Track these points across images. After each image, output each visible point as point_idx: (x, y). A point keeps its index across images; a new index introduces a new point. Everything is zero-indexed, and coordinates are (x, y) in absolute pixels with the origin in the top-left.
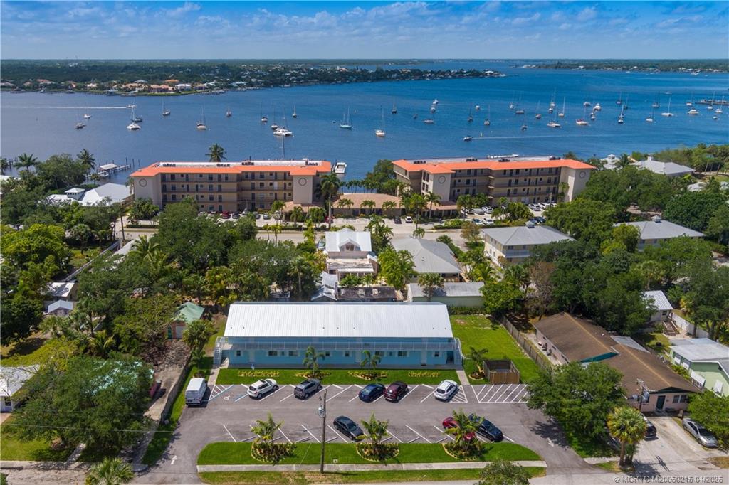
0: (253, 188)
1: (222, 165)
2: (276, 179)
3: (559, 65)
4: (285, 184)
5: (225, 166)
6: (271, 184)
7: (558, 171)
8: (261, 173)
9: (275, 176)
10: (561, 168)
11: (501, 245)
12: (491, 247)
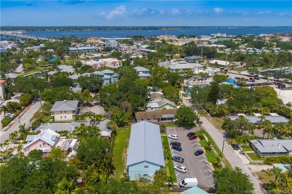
11: (71, 111)
12: (61, 115)
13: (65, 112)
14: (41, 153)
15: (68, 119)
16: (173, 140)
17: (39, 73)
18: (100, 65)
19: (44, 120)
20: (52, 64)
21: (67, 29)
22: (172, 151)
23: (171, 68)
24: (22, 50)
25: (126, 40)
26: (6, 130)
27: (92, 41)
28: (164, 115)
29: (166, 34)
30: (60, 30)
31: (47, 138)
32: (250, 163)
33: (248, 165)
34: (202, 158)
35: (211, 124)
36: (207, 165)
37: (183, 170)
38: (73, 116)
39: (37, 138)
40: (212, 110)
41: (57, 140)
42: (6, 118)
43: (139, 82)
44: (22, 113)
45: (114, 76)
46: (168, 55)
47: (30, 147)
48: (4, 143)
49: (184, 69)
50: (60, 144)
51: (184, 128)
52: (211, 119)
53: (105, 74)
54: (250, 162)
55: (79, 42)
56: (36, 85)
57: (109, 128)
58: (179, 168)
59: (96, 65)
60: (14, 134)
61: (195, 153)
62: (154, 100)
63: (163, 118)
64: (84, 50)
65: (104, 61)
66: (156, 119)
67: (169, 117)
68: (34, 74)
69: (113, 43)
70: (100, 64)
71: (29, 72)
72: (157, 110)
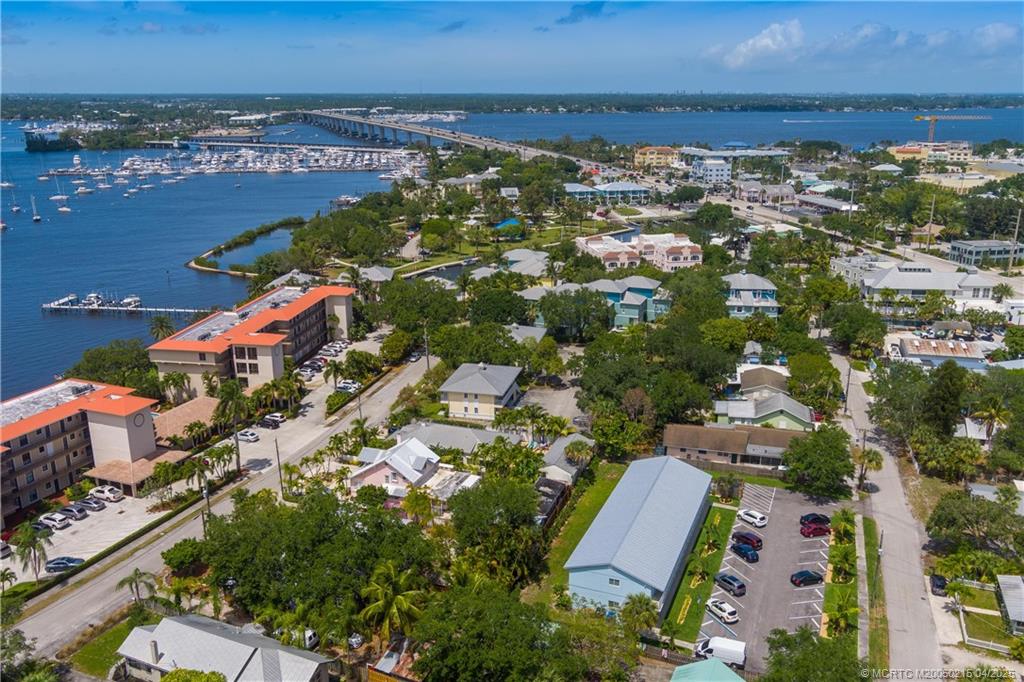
2: (48, 437)
4: (65, 440)
6: (42, 450)
8: (20, 438)
10: (324, 299)
11: (490, 396)
12: (466, 404)
13: (476, 396)
14: (382, 495)
15: (483, 418)
16: (748, 527)
17: (460, 265)
18: (627, 256)
19: (424, 411)
20: (503, 236)
21: (592, 106)
22: (730, 555)
23: (868, 283)
24: (433, 186)
25: (770, 157)
26: (330, 425)
27: (652, 158)
28: (757, 447)
29: (931, 135)
30: (569, 111)
31: (403, 462)
32: (960, 643)
33: (946, 649)
34: (811, 594)
35: (904, 500)
36: (810, 619)
37: (725, 615)
38: (496, 409)
39: (383, 456)
40: (926, 454)
41: (429, 469)
42: (340, 391)
43: (714, 327)
44: (378, 384)
45: (657, 297)
46: (893, 229)
47: (365, 477)
48: (312, 457)
49: (914, 292)
50: (433, 483)
51: (807, 497)
52: (917, 482)
53: (629, 289)
54: (961, 640)
55: (609, 160)
56: (426, 311)
57: (570, 461)
58: (716, 606)
59: (613, 257)
60: (341, 438)
61: (792, 576)
62: (752, 392)
63: (748, 456)
64: (611, 193)
65: (645, 243)
66: (726, 455)
67: (767, 455)
68: (446, 267)
69: (714, 171)
70: (626, 253)
71: (435, 259)
72: (738, 427)
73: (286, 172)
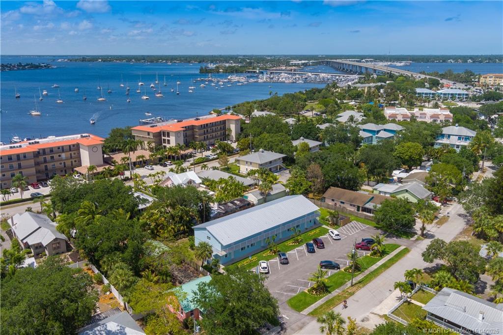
0: (45, 161)
1: (14, 147)
2: (63, 151)
3: (84, 59)
4: (71, 154)
5: (17, 147)
6: (60, 156)
7: (224, 122)
8: (50, 148)
9: (62, 149)
10: (225, 120)
12: (247, 167)
13: (251, 163)
16: (329, 238)
18: (402, 116)
19: (232, 169)
22: (301, 248)
28: (371, 204)
32: (384, 315)
33: (372, 315)
42: (205, 157)
52: (466, 239)
53: (384, 130)
59: (394, 116)
62: (407, 182)
63: (366, 208)
66: (354, 206)
73: (294, 82)
